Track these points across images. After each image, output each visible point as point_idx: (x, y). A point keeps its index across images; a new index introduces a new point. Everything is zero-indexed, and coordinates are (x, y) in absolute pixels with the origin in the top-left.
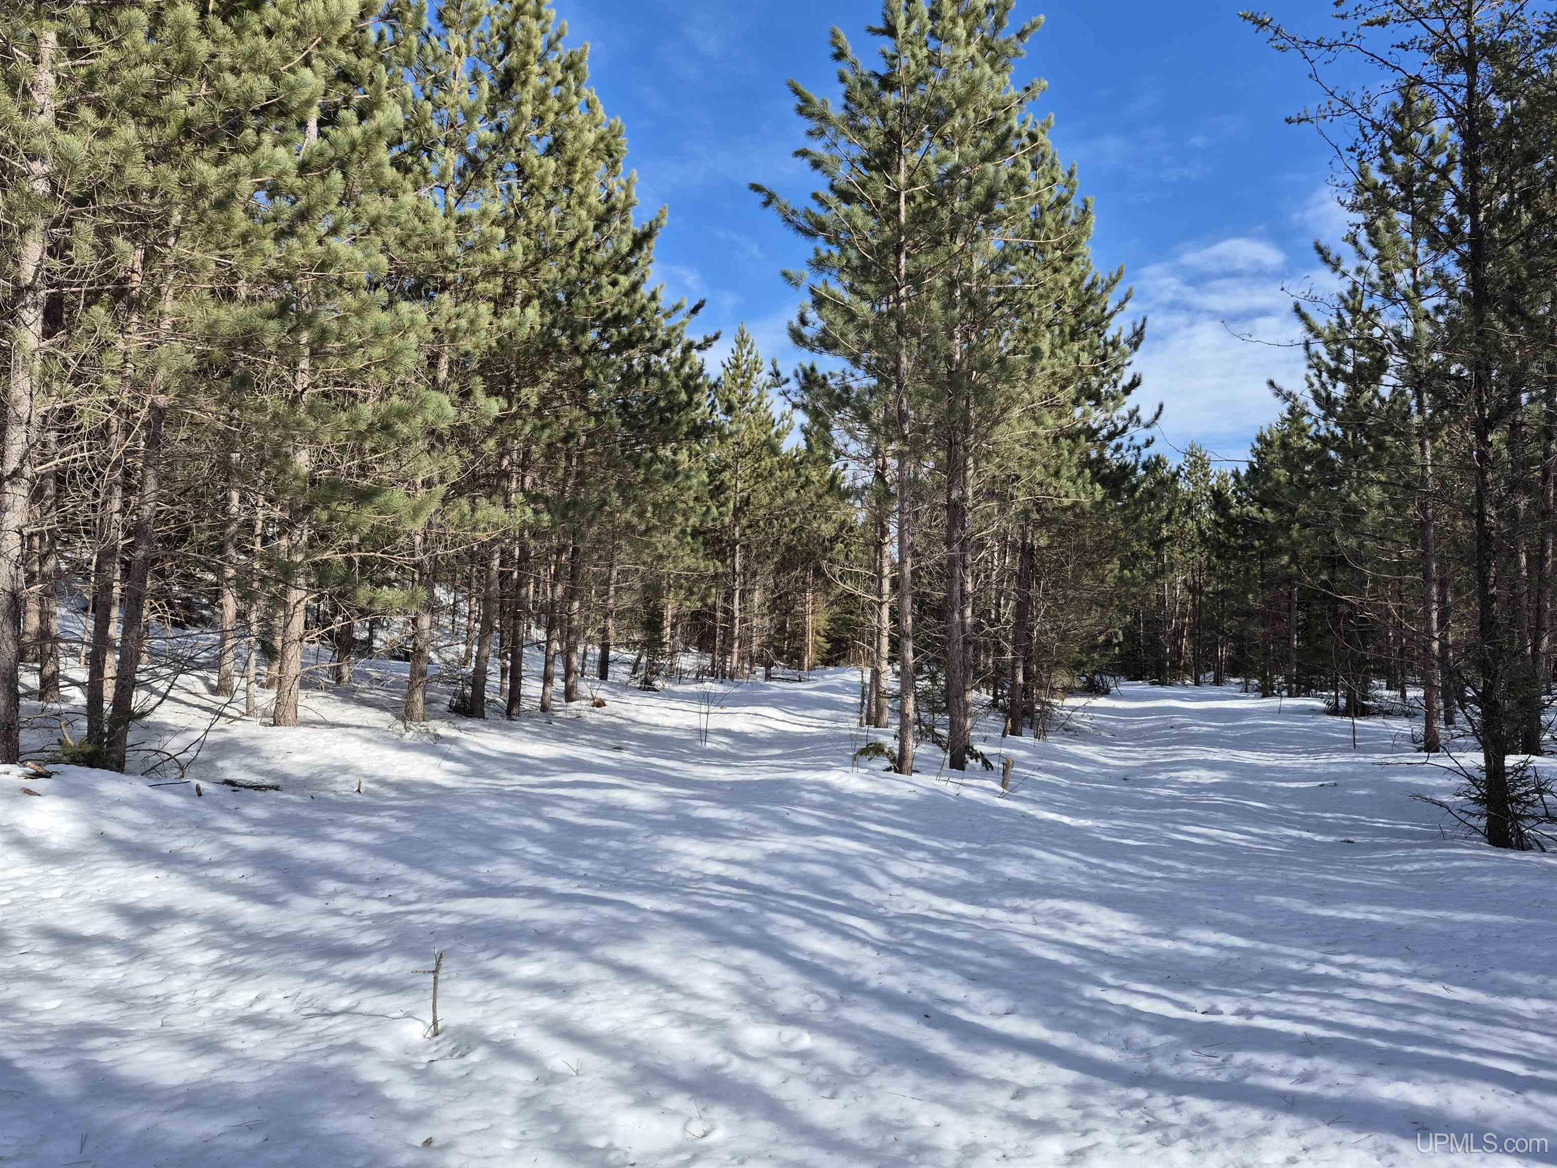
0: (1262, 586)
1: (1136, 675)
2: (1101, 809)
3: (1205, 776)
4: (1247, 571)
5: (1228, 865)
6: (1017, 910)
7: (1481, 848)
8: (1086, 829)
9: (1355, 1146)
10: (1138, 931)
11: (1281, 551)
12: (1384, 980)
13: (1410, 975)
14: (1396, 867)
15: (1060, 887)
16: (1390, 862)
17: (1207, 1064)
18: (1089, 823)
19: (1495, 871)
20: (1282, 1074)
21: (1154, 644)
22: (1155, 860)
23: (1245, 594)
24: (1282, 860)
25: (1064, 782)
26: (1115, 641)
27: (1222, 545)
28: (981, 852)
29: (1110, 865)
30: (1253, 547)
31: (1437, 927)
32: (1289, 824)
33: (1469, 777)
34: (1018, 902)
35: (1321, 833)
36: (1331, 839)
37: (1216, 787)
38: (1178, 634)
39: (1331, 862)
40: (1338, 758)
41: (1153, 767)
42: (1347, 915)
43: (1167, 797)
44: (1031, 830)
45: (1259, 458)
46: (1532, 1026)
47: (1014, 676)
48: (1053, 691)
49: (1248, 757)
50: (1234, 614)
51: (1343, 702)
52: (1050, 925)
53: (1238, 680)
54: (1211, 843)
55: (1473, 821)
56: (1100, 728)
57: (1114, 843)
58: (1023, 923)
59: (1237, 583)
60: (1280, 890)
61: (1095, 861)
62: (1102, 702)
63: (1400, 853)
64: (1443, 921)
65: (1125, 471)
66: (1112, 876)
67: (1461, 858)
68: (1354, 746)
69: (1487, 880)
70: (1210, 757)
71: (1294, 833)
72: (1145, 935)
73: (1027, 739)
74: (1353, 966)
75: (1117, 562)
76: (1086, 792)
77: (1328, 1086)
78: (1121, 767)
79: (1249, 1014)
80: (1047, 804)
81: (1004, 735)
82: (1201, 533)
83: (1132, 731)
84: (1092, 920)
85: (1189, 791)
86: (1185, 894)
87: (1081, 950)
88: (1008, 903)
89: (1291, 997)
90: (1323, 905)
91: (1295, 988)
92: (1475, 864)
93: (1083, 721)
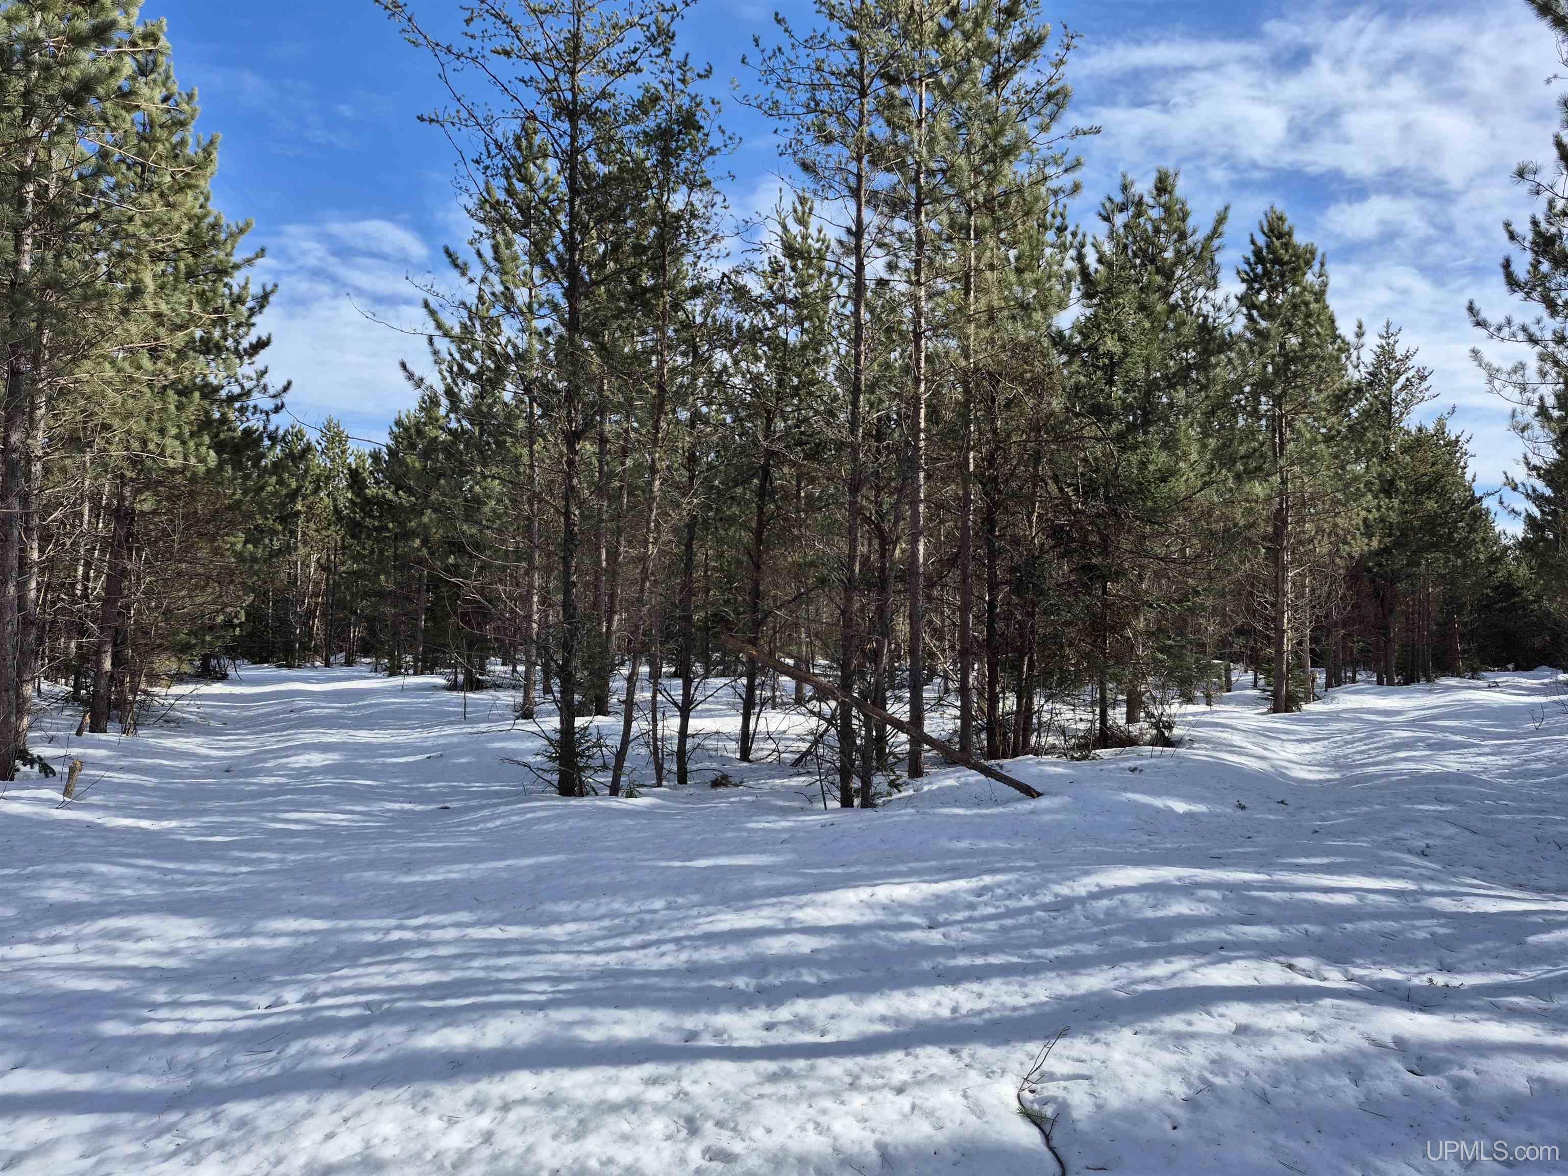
0: (394, 567)
1: (260, 657)
2: (191, 807)
3: (317, 759)
4: (381, 552)
5: (324, 847)
6: (54, 940)
7: (552, 799)
8: (170, 831)
9: (395, 1101)
10: (210, 934)
11: (413, 534)
12: (451, 933)
13: (473, 925)
14: (481, 826)
15: (122, 901)
16: (475, 822)
17: (260, 1062)
18: (173, 824)
19: (559, 817)
20: (336, 1051)
21: (283, 625)
22: (243, 854)
23: (377, 575)
24: (382, 834)
25: (150, 781)
26: (236, 621)
27: (357, 524)
28: (18, 878)
29: (190, 867)
30: (387, 529)
31: (504, 875)
32: (393, 799)
33: (548, 739)
34: (59, 930)
35: (421, 803)
36: (432, 807)
37: (327, 770)
38: (310, 614)
39: (424, 830)
40: (449, 730)
41: (261, 755)
42: (430, 878)
43: (271, 785)
44: (94, 842)
45: (397, 442)
46: (564, 948)
47: (99, 663)
48: (154, 679)
49: (364, 736)
50: (366, 595)
51: (461, 677)
52: (98, 950)
53: (368, 660)
54: (311, 828)
55: (548, 777)
56: (205, 717)
57: (199, 843)
58: (62, 954)
59: (370, 563)
60: (371, 865)
61: (170, 866)
62: (218, 688)
63: (486, 812)
64: (509, 869)
65: (250, 437)
66: (192, 879)
67: (533, 810)
68: (465, 718)
69: (550, 826)
70: (326, 739)
71: (397, 806)
72: (216, 937)
73: (112, 736)
74: (426, 926)
75: (242, 536)
76: (177, 791)
77: (379, 1050)
78: (224, 758)
79: (313, 997)
80: (123, 809)
81: (79, 733)
82: (337, 510)
83: (246, 718)
84: (152, 932)
85: (296, 777)
86: (271, 885)
87: (133, 972)
88: (42, 934)
89: (361, 970)
90: (408, 872)
91: (367, 960)
92: (544, 814)
93: (189, 711)
